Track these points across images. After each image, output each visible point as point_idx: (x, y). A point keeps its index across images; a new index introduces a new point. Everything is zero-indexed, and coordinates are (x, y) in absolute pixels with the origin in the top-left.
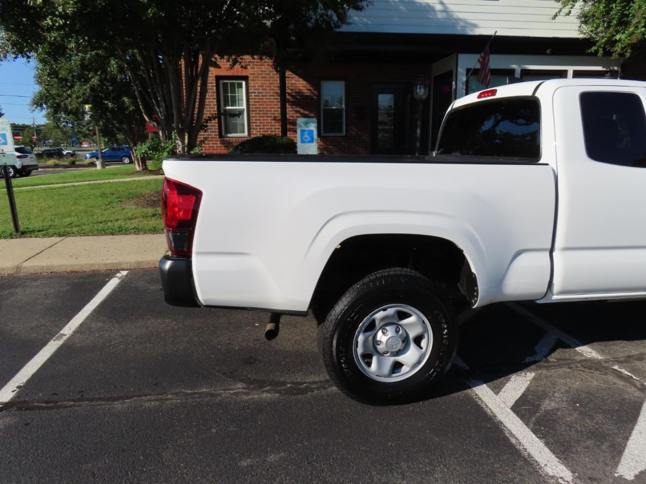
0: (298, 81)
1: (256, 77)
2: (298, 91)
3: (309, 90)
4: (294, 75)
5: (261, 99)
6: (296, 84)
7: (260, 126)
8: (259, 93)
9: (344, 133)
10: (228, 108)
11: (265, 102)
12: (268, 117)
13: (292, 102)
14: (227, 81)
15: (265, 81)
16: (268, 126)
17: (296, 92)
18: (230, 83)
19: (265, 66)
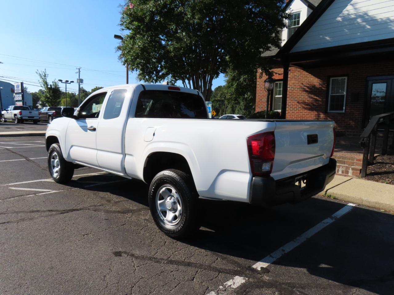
0: (314, 79)
1: (291, 79)
2: (313, 85)
3: (320, 84)
4: (312, 76)
5: (293, 91)
6: (313, 81)
7: (291, 106)
8: (292, 87)
9: (344, 111)
10: (276, 96)
11: (295, 92)
12: (295, 101)
13: (310, 92)
14: (278, 82)
15: (296, 80)
16: (295, 106)
17: (312, 86)
18: (279, 83)
19: (296, 72)
